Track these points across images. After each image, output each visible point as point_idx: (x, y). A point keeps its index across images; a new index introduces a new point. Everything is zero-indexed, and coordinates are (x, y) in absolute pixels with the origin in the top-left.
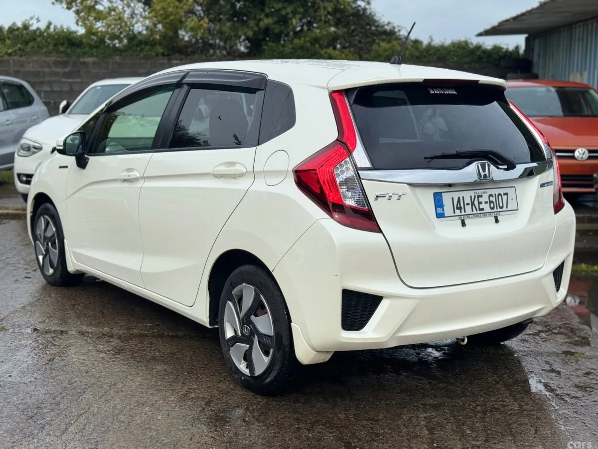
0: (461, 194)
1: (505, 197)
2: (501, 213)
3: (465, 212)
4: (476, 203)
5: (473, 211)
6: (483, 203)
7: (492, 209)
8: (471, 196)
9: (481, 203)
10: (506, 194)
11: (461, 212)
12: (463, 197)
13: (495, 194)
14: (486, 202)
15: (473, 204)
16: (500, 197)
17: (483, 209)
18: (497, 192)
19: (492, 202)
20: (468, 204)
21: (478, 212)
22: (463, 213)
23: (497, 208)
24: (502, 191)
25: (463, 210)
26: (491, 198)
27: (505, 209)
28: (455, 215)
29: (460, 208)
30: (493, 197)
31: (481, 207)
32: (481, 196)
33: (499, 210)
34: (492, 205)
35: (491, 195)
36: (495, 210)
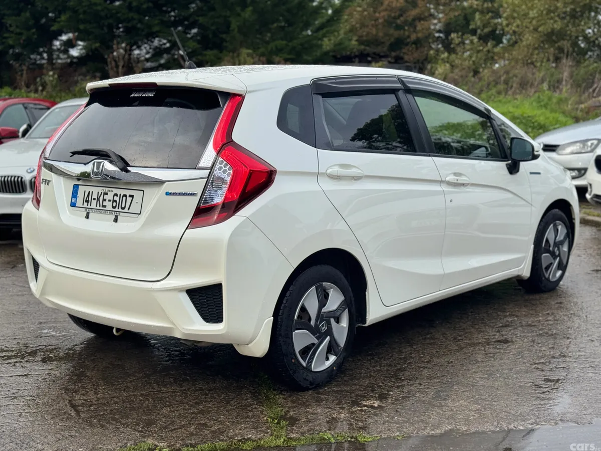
0: (91, 189)
1: (129, 199)
2: (121, 213)
3: (91, 205)
4: (101, 199)
5: (96, 206)
6: (107, 200)
7: (114, 207)
8: (98, 193)
9: (105, 200)
10: (132, 196)
11: (88, 205)
12: (92, 192)
13: (120, 195)
14: (110, 201)
15: (98, 200)
16: (124, 198)
17: (105, 206)
18: (123, 192)
19: (116, 201)
20: (94, 199)
21: (101, 208)
22: (89, 207)
23: (118, 208)
24: (128, 193)
25: (89, 204)
26: (115, 197)
27: (126, 210)
28: (83, 206)
29: (87, 201)
30: (117, 196)
31: (105, 203)
32: (107, 194)
33: (120, 210)
34: (115, 204)
35: (116, 195)
36: (116, 209)
